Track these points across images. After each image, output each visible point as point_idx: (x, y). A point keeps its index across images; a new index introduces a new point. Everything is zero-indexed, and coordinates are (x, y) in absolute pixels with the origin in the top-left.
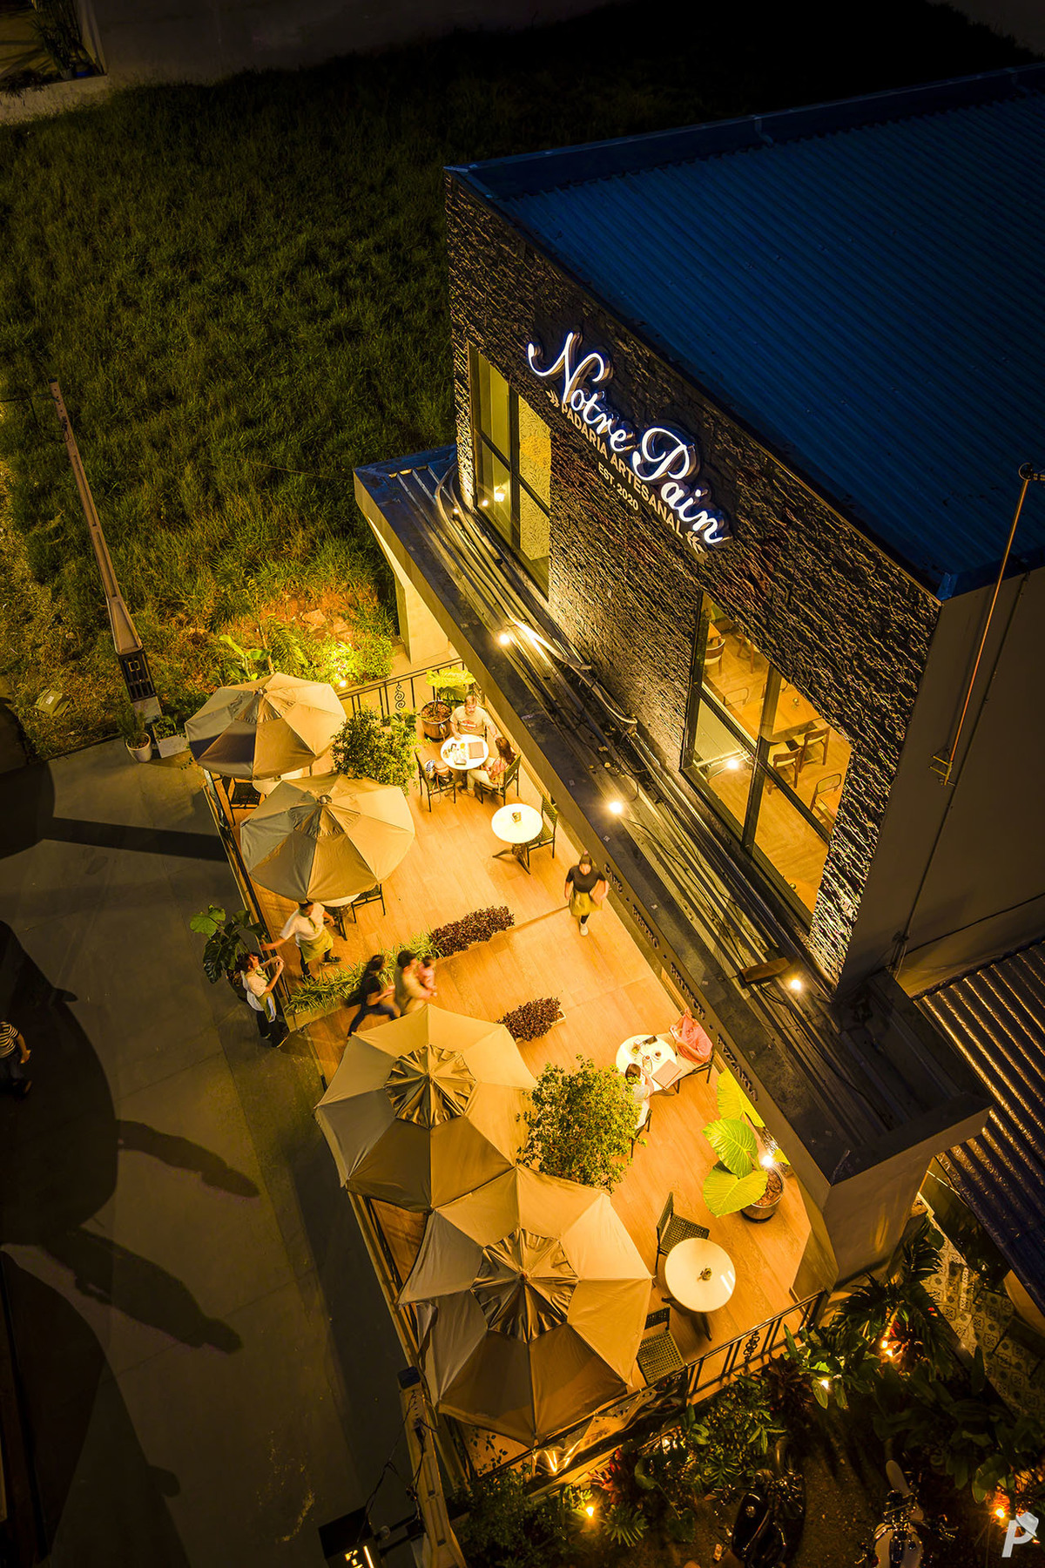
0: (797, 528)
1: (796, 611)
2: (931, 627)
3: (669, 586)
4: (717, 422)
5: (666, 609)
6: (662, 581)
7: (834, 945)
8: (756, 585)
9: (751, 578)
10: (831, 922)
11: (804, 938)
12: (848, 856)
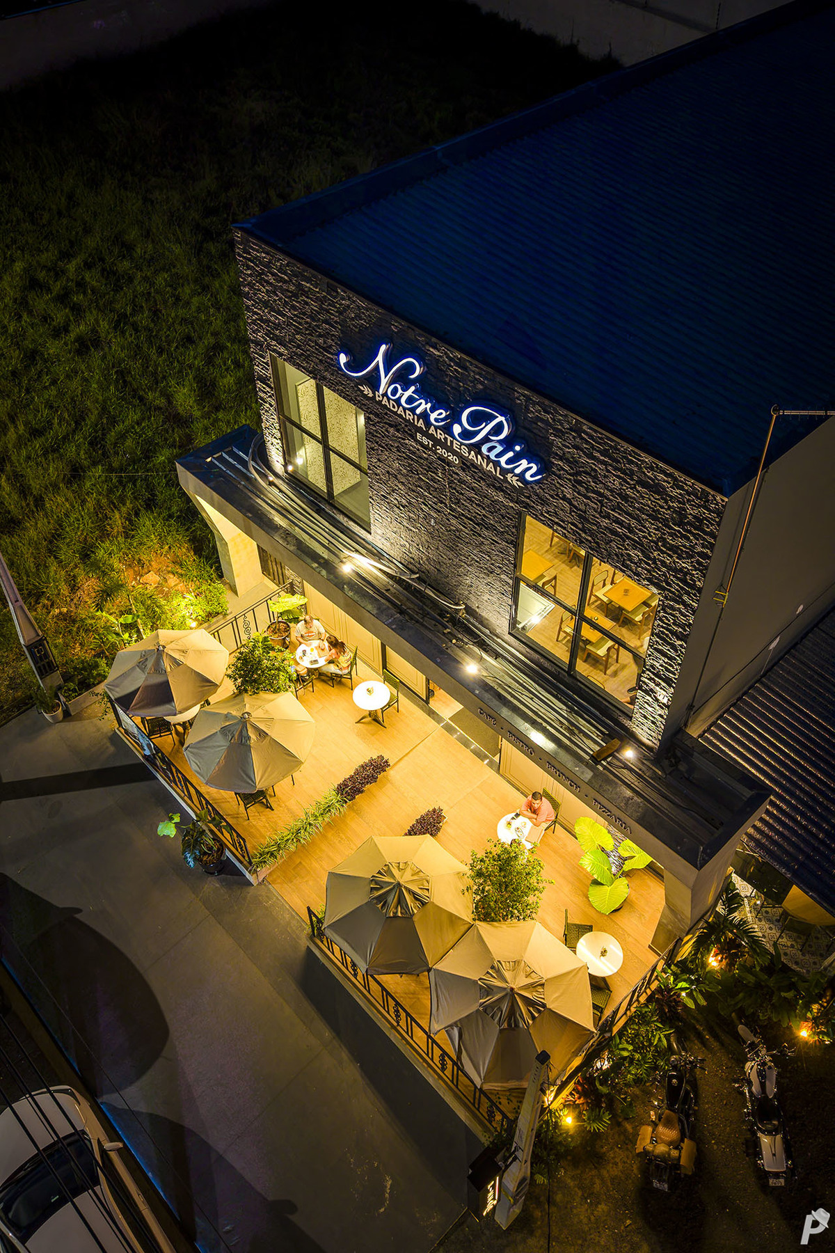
0: (603, 462)
1: (608, 516)
2: (719, 513)
3: (490, 512)
4: (528, 398)
5: (489, 527)
6: (484, 509)
7: (653, 723)
8: (571, 504)
9: (564, 498)
10: (650, 709)
11: (627, 723)
12: (661, 665)
